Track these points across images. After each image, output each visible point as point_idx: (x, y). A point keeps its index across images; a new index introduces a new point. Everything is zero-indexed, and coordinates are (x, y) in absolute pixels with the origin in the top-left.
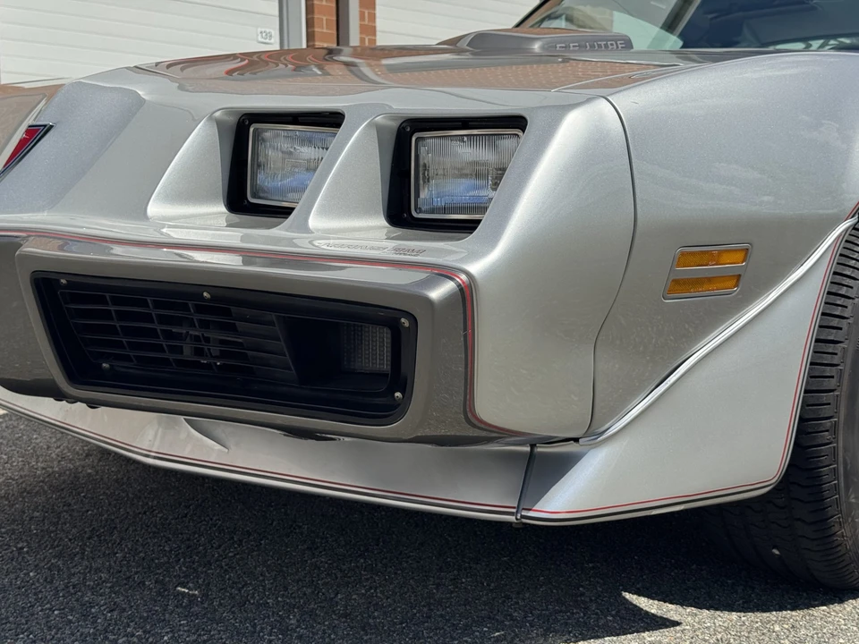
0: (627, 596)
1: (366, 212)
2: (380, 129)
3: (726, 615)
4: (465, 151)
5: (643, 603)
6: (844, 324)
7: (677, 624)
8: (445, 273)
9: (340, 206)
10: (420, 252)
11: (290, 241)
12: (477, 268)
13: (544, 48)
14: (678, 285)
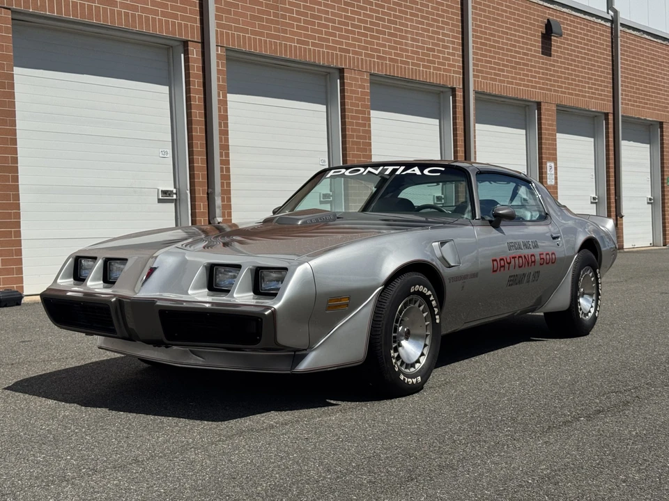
0: (328, 400)
1: (248, 291)
2: (251, 270)
3: (355, 403)
4: (274, 275)
5: (333, 402)
6: (382, 316)
7: (340, 405)
8: (268, 308)
9: (242, 291)
10: (263, 303)
11: (230, 301)
12: (276, 306)
13: (303, 223)
14: (329, 308)
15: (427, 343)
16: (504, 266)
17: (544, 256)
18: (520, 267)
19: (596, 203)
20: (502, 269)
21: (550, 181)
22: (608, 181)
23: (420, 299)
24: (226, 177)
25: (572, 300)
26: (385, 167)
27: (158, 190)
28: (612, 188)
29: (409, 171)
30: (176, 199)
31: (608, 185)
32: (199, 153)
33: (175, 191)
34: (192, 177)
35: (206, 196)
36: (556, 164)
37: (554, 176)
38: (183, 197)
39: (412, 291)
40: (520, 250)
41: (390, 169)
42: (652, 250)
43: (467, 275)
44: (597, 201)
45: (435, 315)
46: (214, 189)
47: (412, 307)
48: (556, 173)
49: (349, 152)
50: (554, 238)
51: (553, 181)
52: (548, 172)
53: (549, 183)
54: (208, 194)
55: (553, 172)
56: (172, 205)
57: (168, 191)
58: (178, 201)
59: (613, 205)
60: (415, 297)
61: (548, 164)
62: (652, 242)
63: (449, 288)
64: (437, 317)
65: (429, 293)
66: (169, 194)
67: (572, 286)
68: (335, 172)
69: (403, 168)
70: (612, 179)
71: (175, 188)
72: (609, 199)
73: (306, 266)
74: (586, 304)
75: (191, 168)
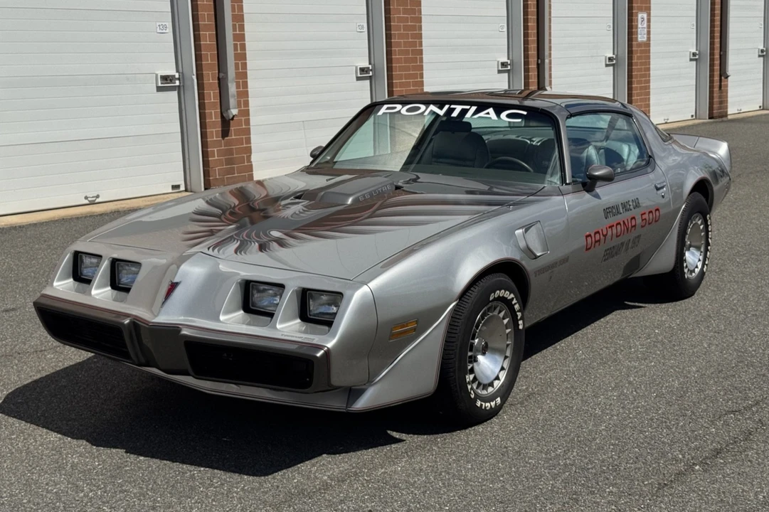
0: (389, 432)
3: (422, 436)
4: (324, 298)
5: (396, 435)
6: (456, 335)
7: (404, 440)
8: (319, 347)
9: (287, 317)
10: (312, 338)
11: (272, 334)
12: (330, 345)
13: (353, 201)
14: (392, 336)
15: (508, 353)
16: (599, 241)
17: (646, 216)
18: (617, 236)
19: (696, 60)
20: (597, 244)
21: (641, 37)
22: (712, 32)
23: (500, 304)
24: (241, 57)
25: (677, 258)
26: (452, 106)
27: (157, 75)
28: (717, 40)
29: (482, 114)
30: (179, 86)
31: (712, 37)
32: (207, 28)
33: (177, 76)
34: (198, 58)
35: (217, 81)
36: (649, 15)
37: (646, 30)
38: (188, 83)
39: (491, 299)
40: (620, 216)
41: (458, 108)
42: (761, 115)
43: (556, 263)
44: (697, 57)
45: (518, 320)
46: (226, 73)
47: (492, 316)
48: (649, 27)
49: (394, 16)
50: (658, 189)
51: (645, 36)
52: (640, 26)
53: (639, 40)
54: (219, 79)
55: (645, 26)
56: (175, 94)
57: (168, 76)
58: (182, 88)
59: (717, 62)
60: (495, 303)
61: (640, 15)
62: (761, 105)
63: (534, 282)
64: (520, 322)
65: (512, 296)
66: (171, 80)
67: (678, 241)
68: (388, 108)
69: (474, 108)
70: (717, 29)
71: (177, 71)
72: (712, 54)
73: (365, 289)
74: (693, 258)
75: (198, 48)
